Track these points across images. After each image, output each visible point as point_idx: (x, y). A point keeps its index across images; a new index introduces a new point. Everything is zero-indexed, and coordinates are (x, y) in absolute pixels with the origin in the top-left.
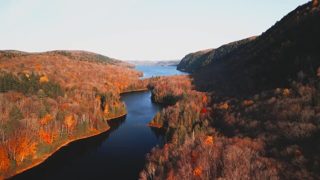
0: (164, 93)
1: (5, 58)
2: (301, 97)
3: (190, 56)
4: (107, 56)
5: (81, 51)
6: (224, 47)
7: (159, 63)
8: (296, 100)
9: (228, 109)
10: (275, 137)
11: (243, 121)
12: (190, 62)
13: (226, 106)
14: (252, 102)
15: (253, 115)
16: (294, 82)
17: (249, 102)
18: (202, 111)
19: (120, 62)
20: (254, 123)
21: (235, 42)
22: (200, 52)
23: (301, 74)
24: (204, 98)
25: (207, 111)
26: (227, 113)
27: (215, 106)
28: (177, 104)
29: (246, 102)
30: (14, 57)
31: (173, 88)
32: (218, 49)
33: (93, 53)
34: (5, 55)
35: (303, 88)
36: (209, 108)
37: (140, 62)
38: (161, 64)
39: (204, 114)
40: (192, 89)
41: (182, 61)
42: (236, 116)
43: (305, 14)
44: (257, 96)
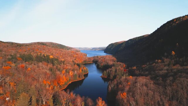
0: (103, 64)
1: (18, 47)
2: (165, 63)
3: (112, 45)
4: (64, 45)
5: (50, 42)
6: (130, 40)
7: (93, 48)
8: (163, 64)
9: (136, 69)
10: (154, 76)
11: (143, 72)
12: (112, 48)
13: (135, 68)
14: (146, 66)
15: (147, 70)
16: (163, 57)
17: (145, 66)
18: (124, 71)
19: (72, 48)
20: (147, 73)
21: (137, 37)
22: (117, 43)
23: (166, 54)
24: (124, 66)
25: (127, 70)
26: (136, 70)
27: (130, 68)
28: (113, 67)
29: (143, 66)
30: (22, 46)
31: (108, 61)
32: (127, 41)
33: (57, 44)
34: (18, 45)
35: (166, 60)
36: (127, 69)
37: (82, 48)
38: (94, 49)
39: (125, 72)
40: (117, 62)
41: (107, 47)
42: (139, 71)
43: (170, 26)
44: (148, 63)
